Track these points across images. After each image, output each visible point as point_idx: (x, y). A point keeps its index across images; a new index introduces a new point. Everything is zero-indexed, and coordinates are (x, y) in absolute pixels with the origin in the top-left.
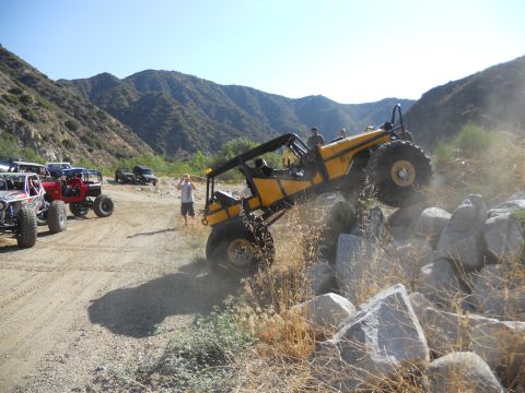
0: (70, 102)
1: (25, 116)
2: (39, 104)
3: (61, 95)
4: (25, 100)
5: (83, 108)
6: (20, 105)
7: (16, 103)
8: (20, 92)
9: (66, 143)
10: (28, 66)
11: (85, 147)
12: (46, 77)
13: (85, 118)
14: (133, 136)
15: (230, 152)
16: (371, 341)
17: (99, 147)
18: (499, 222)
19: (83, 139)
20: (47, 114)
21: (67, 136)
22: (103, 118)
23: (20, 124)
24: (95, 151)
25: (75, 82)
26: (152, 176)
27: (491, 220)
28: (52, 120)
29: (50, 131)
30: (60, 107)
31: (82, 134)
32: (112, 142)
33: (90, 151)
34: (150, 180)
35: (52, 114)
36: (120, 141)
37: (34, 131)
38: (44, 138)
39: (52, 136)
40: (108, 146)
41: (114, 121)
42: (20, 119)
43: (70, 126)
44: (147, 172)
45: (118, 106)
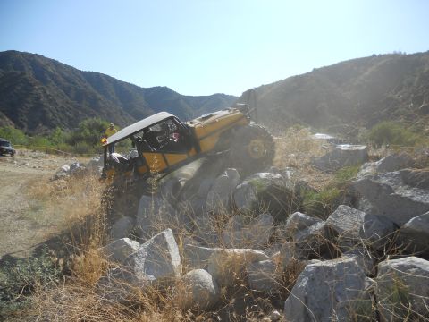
15: (86, 130)
16: (139, 266)
18: (243, 187)
26: (10, 148)
27: (239, 186)
34: (7, 151)
44: (6, 144)
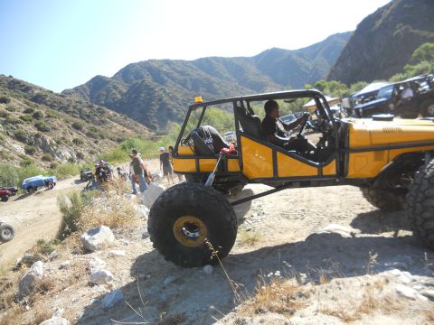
0: (74, 107)
1: (39, 129)
2: (49, 116)
3: (66, 103)
4: (37, 116)
5: (85, 109)
6: (35, 121)
7: (31, 121)
8: (32, 111)
9: (75, 141)
10: (36, 87)
11: (91, 141)
12: (51, 92)
13: (88, 116)
14: (129, 121)
17: (103, 138)
19: (89, 135)
20: (57, 122)
21: (76, 136)
22: (103, 112)
23: (37, 136)
24: (100, 142)
25: (76, 89)
28: (61, 126)
29: (61, 136)
30: (67, 113)
31: (87, 131)
32: (114, 130)
33: (96, 142)
35: (60, 121)
36: (120, 128)
37: (49, 139)
38: (58, 143)
39: (63, 138)
40: (110, 135)
41: (111, 112)
42: (36, 132)
43: (77, 127)
45: (113, 99)
